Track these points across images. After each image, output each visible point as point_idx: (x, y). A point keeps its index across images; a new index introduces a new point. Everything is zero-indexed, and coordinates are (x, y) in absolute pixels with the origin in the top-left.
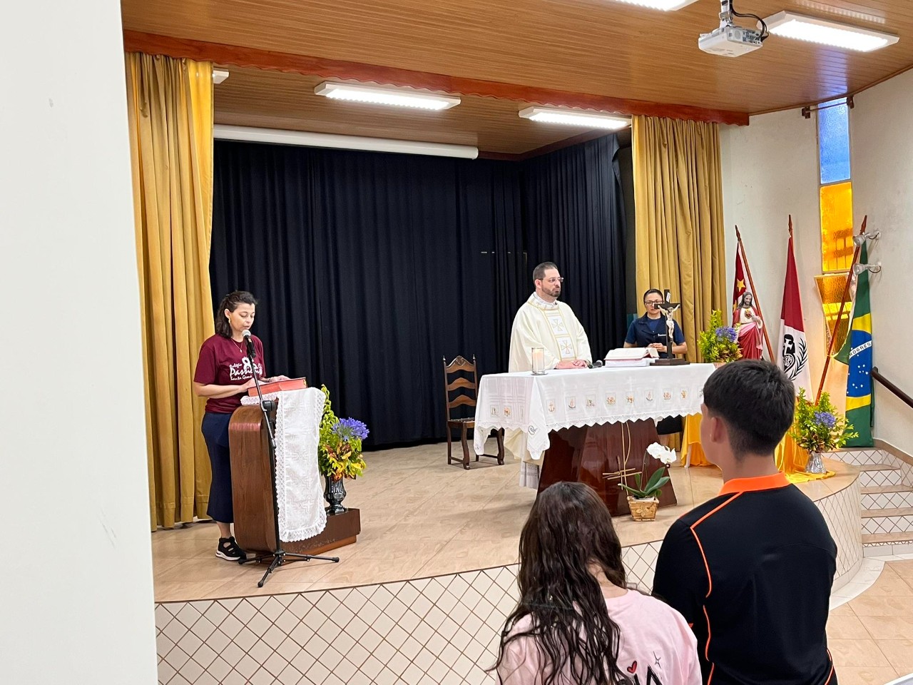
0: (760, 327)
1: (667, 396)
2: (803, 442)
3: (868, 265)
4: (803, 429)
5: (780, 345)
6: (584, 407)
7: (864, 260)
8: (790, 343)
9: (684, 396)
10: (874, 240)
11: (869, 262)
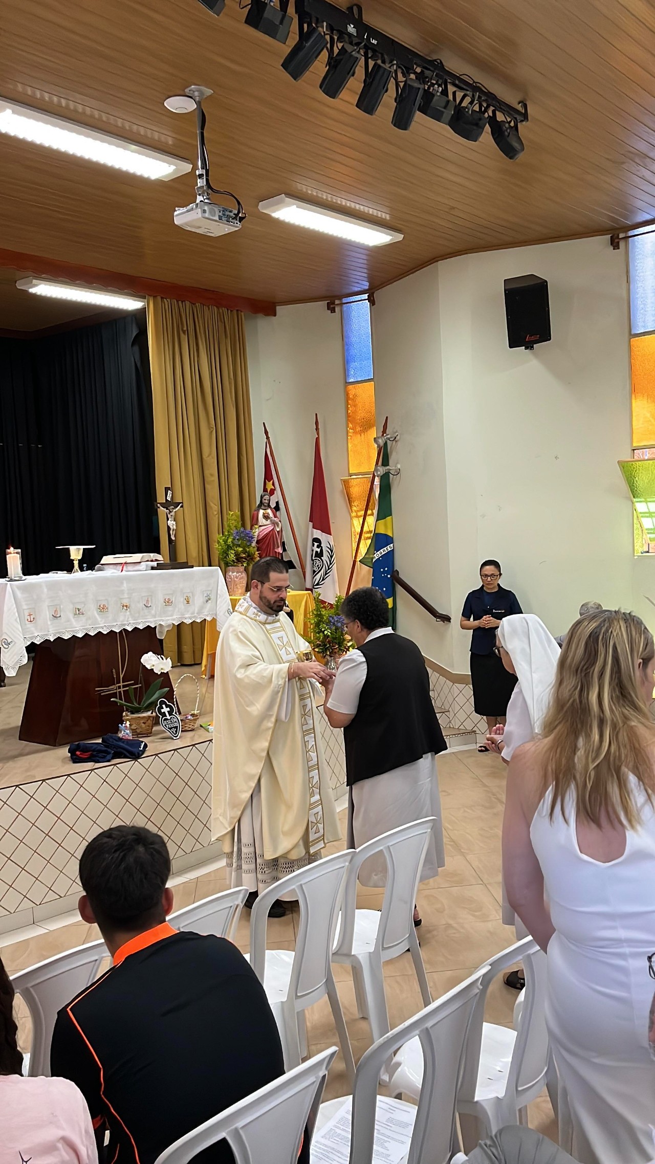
0: (278, 530)
1: (168, 602)
2: (318, 646)
3: (388, 467)
4: (319, 634)
5: (310, 550)
6: (71, 616)
7: (386, 462)
8: (318, 547)
9: (188, 602)
10: (394, 442)
11: (390, 464)
